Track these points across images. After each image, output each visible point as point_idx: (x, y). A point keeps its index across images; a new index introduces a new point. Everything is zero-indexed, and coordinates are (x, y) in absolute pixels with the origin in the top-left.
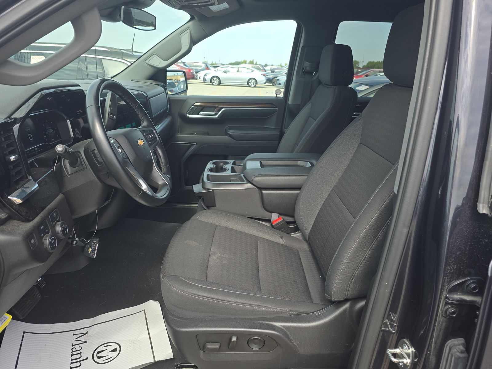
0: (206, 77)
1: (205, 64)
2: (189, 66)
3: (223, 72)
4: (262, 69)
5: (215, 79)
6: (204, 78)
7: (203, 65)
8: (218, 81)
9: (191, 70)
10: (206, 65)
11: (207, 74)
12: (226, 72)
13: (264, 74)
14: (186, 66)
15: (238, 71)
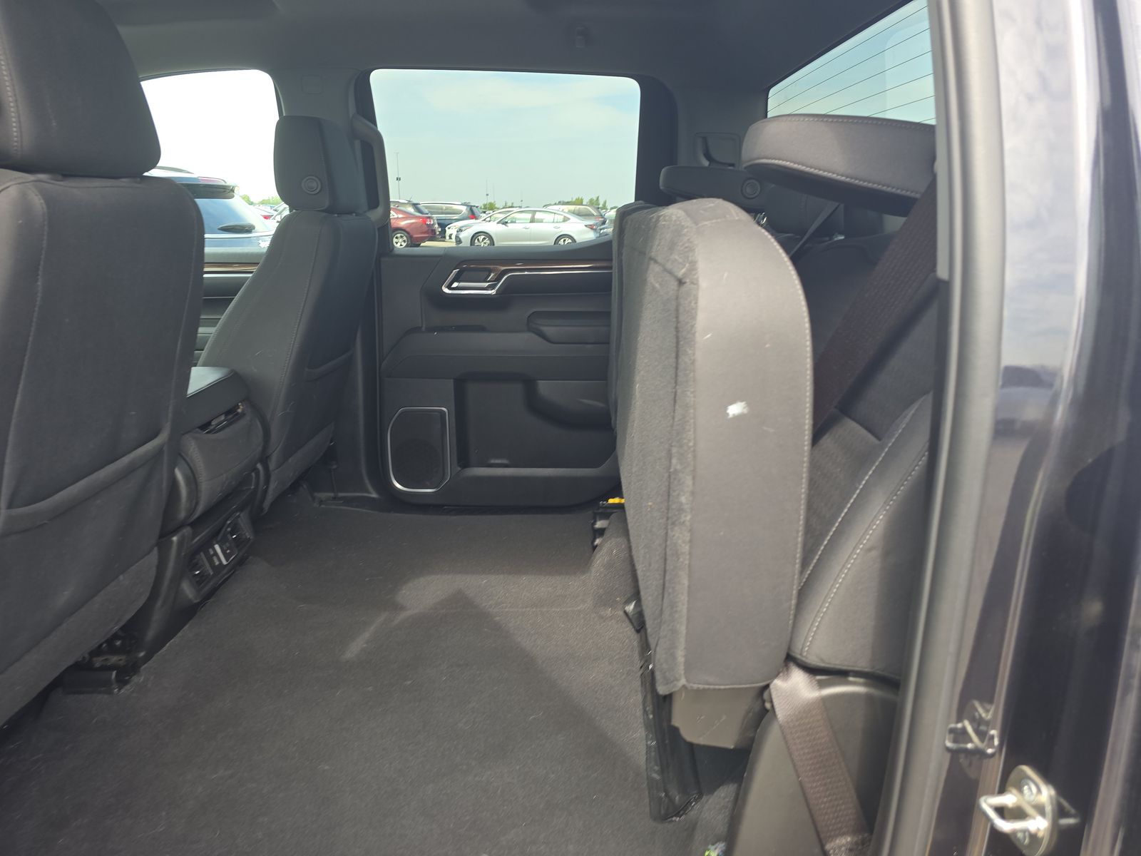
0: (462, 235)
1: (467, 206)
2: (426, 211)
3: (498, 223)
4: (595, 214)
5: (481, 238)
6: (457, 237)
7: (464, 209)
8: (488, 242)
9: (428, 220)
10: (469, 209)
11: (463, 229)
12: (507, 222)
13: (591, 225)
14: (419, 211)
15: (533, 221)
